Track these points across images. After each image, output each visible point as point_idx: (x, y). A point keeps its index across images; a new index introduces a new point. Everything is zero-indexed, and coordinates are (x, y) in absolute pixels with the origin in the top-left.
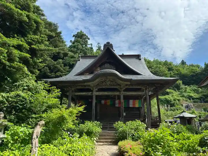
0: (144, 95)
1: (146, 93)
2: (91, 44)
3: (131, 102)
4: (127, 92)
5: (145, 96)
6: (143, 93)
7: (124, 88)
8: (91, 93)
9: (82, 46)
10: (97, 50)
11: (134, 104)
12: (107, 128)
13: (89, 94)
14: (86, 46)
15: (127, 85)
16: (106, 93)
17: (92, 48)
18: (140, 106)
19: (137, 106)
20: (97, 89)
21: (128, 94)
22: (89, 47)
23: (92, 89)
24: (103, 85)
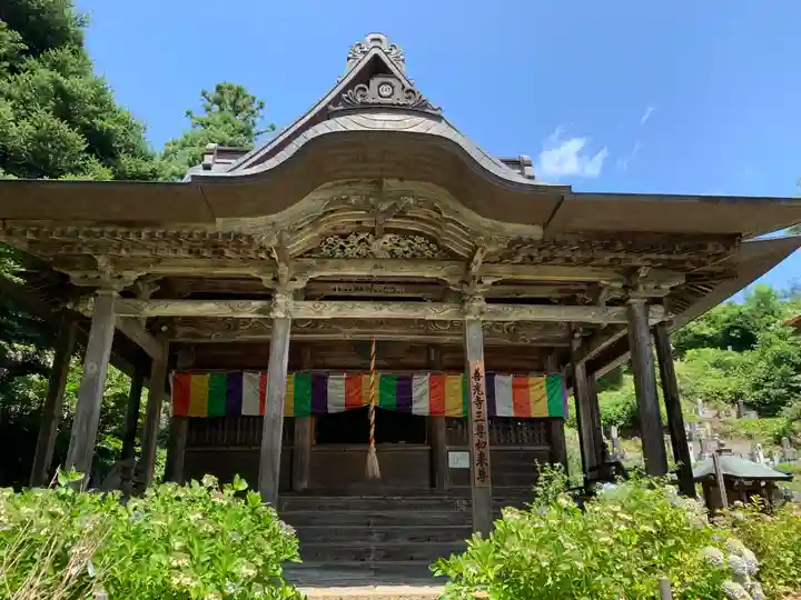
4: (508, 308)
6: (613, 315)
7: (488, 282)
8: (257, 304)
11: (520, 401)
13: (249, 310)
18: (555, 414)
19: (540, 409)
20: (301, 284)
21: (514, 317)
23: (267, 280)
24: (346, 258)
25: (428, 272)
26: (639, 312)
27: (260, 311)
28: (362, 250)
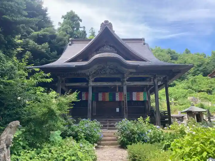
0: (152, 86)
1: (154, 83)
2: (84, 27)
3: (134, 94)
4: (131, 83)
5: (154, 86)
6: (151, 83)
7: (128, 78)
8: (86, 83)
9: (73, 29)
10: (90, 35)
11: (138, 97)
12: (106, 126)
13: (84, 84)
14: (78, 29)
15: (131, 73)
16: (105, 84)
17: (85, 32)
18: (145, 100)
19: (142, 99)
20: (93, 79)
21: (132, 84)
22: (82, 31)
23: (87, 79)
24: (101, 74)
25: (117, 76)
26: (156, 83)
27: (86, 84)
28: (104, 72)
